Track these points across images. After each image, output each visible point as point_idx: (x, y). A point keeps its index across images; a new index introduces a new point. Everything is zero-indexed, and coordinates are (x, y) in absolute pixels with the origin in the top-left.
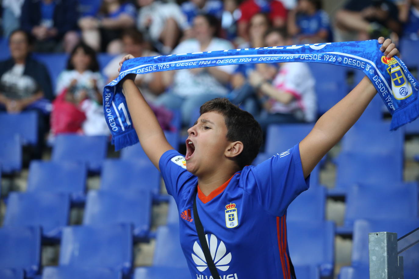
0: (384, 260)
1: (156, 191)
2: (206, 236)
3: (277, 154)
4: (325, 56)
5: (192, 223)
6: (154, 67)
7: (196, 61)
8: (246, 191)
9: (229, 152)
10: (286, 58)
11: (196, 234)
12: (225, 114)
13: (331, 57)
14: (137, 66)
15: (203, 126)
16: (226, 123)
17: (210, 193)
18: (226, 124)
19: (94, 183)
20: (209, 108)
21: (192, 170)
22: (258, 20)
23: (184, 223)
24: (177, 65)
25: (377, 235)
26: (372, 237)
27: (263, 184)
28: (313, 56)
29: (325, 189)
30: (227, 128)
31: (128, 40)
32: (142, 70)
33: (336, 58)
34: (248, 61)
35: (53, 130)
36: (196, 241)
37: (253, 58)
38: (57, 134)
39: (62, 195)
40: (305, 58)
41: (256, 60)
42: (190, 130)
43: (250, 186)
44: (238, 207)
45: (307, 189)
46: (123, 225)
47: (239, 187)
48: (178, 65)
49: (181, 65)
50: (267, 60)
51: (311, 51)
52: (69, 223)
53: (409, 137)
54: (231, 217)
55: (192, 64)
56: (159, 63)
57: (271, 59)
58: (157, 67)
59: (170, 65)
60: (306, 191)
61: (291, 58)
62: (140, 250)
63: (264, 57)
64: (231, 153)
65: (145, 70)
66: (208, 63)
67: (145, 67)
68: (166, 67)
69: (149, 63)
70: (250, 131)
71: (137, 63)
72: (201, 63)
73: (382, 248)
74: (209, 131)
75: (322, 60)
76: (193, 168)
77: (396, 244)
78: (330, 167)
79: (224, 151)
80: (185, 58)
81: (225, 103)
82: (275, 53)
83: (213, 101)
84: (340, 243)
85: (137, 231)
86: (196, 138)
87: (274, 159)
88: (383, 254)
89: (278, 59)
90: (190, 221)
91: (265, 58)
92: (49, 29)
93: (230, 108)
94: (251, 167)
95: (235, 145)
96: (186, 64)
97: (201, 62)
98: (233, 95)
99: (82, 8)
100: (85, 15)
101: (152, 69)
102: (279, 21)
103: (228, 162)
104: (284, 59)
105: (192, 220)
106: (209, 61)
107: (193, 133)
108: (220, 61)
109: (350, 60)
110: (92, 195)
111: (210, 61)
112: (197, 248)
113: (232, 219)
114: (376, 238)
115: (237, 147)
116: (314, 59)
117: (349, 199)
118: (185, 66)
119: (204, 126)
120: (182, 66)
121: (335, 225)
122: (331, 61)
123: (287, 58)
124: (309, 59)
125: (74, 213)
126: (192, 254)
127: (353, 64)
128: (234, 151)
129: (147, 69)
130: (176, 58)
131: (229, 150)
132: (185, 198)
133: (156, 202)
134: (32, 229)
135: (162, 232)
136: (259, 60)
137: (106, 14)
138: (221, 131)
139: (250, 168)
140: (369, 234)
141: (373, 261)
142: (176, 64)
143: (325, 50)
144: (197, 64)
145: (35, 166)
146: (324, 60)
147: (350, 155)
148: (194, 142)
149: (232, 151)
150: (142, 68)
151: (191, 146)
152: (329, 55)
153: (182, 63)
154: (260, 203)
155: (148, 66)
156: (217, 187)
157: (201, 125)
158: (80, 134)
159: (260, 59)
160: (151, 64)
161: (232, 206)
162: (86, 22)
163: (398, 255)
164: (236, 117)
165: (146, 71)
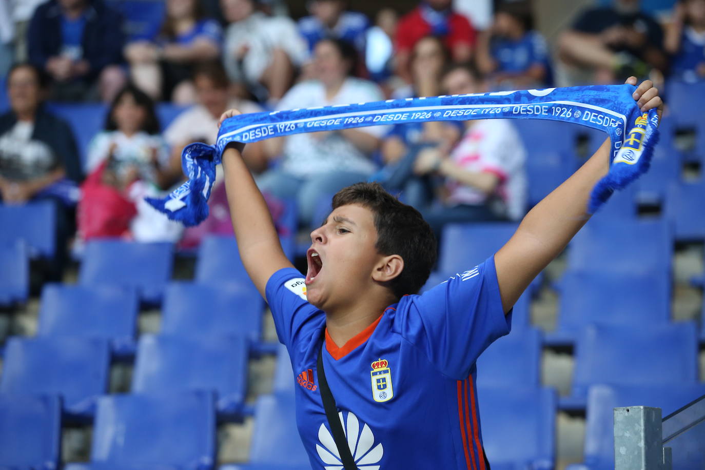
0: (639, 453)
1: (254, 335)
2: (340, 414)
3: (457, 274)
4: (554, 108)
5: (315, 393)
6: (270, 128)
7: (340, 118)
8: (407, 338)
9: (380, 273)
10: (489, 111)
11: (323, 411)
12: (375, 209)
13: (564, 110)
14: (242, 127)
15: (336, 229)
16: (376, 223)
17: (346, 342)
18: (376, 225)
19: (151, 322)
20: (348, 198)
21: (316, 301)
22: (427, 47)
23: (303, 393)
24: (308, 124)
25: (628, 411)
26: (620, 415)
27: (435, 328)
28: (533, 109)
29: (540, 333)
30: (377, 232)
31: (204, 81)
32: (251, 135)
33: (573, 112)
34: (426, 117)
35: (82, 232)
36: (323, 424)
37: (434, 112)
38: (88, 238)
39: (96, 343)
40: (520, 111)
41: (440, 116)
42: (315, 233)
43: (413, 331)
44: (392, 365)
45: (507, 333)
46: (199, 394)
47: (394, 331)
48: (310, 124)
49: (314, 125)
50: (458, 115)
51: (531, 98)
52: (108, 390)
53: (680, 246)
54: (382, 384)
55: (332, 123)
56: (278, 122)
57: (465, 114)
58: (275, 129)
59: (296, 125)
60: (506, 336)
61: (497, 112)
62: (227, 436)
63: (452, 110)
64: (382, 274)
65: (256, 135)
66: (359, 121)
67: (255, 129)
68: (289, 128)
69: (262, 122)
70: (417, 240)
71: (242, 123)
72: (348, 121)
73: (637, 433)
74: (347, 236)
75: (550, 115)
76: (319, 297)
77: (660, 427)
78: (547, 295)
79: (370, 271)
80: (322, 112)
81: (375, 191)
82: (470, 103)
83: (354, 187)
84: (565, 425)
85: (223, 404)
86: (325, 247)
87: (452, 282)
88: (637, 443)
89: (476, 113)
90: (313, 389)
91: (454, 113)
92: (74, 63)
93: (383, 199)
94: (413, 297)
95: (390, 261)
96: (323, 122)
97: (347, 119)
98: (386, 174)
99: (130, 27)
100: (136, 38)
101: (267, 132)
102: (462, 50)
103: (378, 289)
104: (486, 113)
105: (315, 388)
106: (360, 117)
107: (320, 239)
108: (380, 117)
109: (594, 116)
110: (147, 342)
111: (363, 117)
112: (324, 434)
113: (382, 387)
114: (626, 417)
115: (393, 265)
116: (535, 113)
117: (581, 349)
118: (321, 127)
119: (338, 227)
120: (316, 127)
121: (556, 394)
122: (564, 116)
123: (491, 112)
124: (528, 113)
125: (117, 373)
126: (318, 446)
127: (597, 122)
128: (387, 271)
129: (258, 132)
130: (307, 114)
131: (379, 270)
132: (303, 349)
133: (255, 353)
134: (45, 399)
135: (265, 405)
136: (444, 116)
137: (172, 37)
138: (367, 236)
139: (411, 298)
140: (614, 410)
141: (620, 455)
142: (306, 123)
143: (553, 97)
144: (341, 122)
145: (50, 293)
146: (553, 115)
147: (582, 276)
148: (320, 253)
149: (384, 271)
150: (250, 130)
151: (316, 260)
152: (560, 106)
153: (315, 121)
154: (430, 358)
155: (260, 127)
156: (357, 332)
157: (334, 226)
158: (127, 239)
159: (446, 113)
160: (265, 123)
161: (382, 363)
162: (137, 51)
163: (663, 445)
164: (394, 214)
165: (257, 137)
